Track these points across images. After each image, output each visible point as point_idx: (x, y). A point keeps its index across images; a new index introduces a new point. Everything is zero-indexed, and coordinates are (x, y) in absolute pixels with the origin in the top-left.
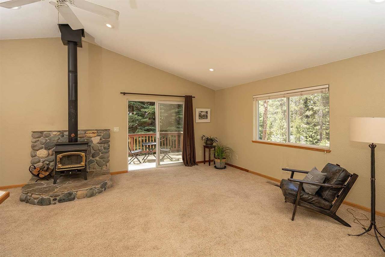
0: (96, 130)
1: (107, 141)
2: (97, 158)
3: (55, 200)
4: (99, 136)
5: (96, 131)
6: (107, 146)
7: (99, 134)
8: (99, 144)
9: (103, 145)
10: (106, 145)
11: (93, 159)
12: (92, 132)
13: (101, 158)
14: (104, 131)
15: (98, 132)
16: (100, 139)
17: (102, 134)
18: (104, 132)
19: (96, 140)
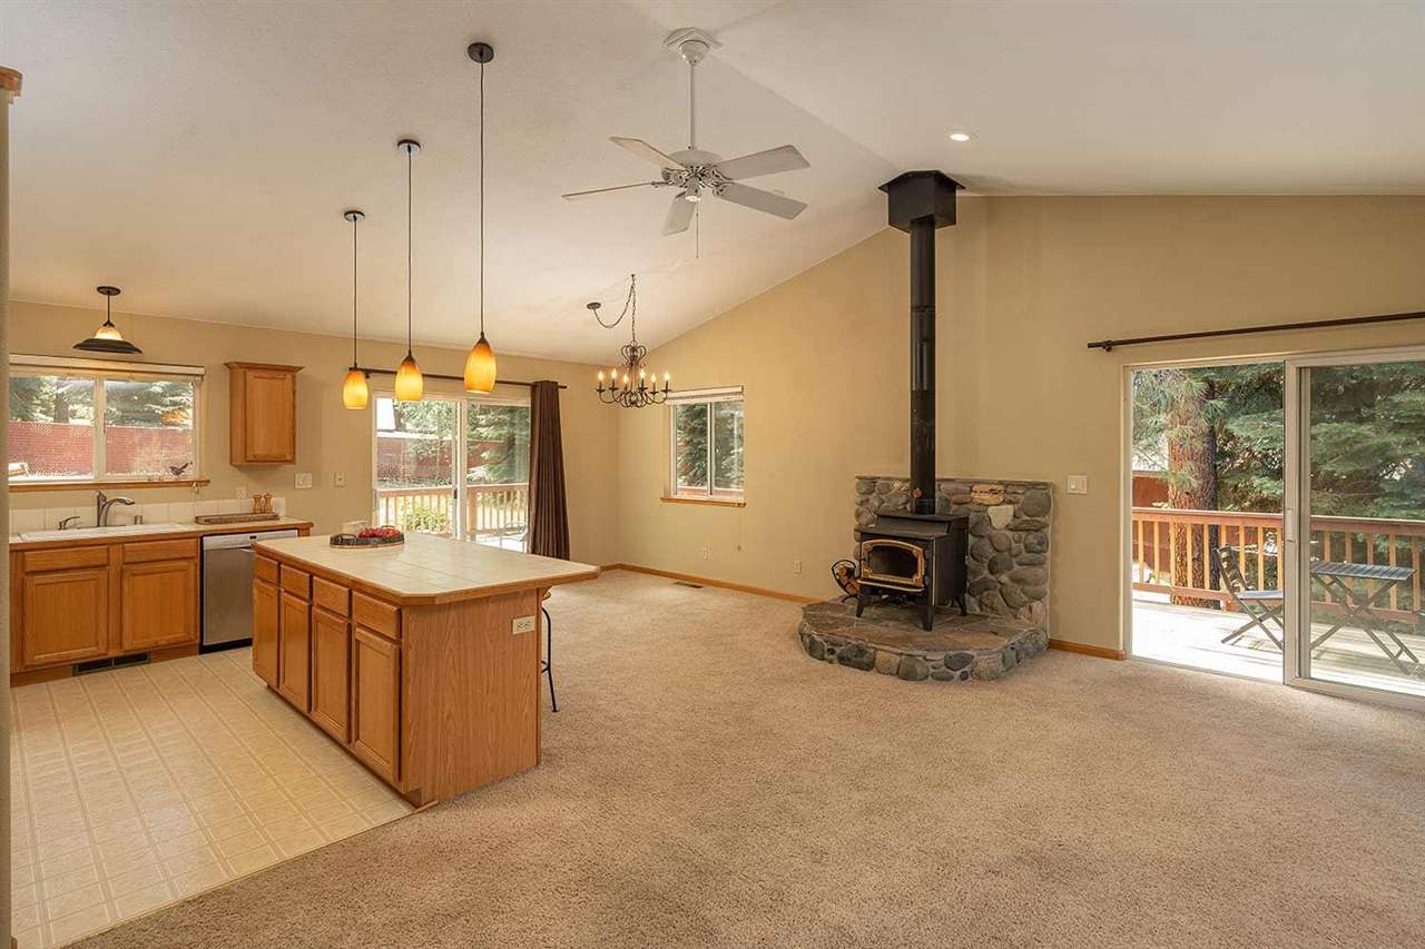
0: (1000, 483)
1: (1036, 524)
2: (1004, 578)
3: (832, 652)
4: (1010, 502)
5: (1001, 488)
6: (1036, 541)
7: (1009, 497)
8: (1011, 530)
9: (1023, 534)
10: (1032, 539)
11: (992, 577)
12: (988, 488)
13: (1013, 580)
14: (1028, 489)
15: (1008, 490)
16: (1012, 513)
17: (1022, 498)
18: (1028, 493)
19: (1001, 515)
